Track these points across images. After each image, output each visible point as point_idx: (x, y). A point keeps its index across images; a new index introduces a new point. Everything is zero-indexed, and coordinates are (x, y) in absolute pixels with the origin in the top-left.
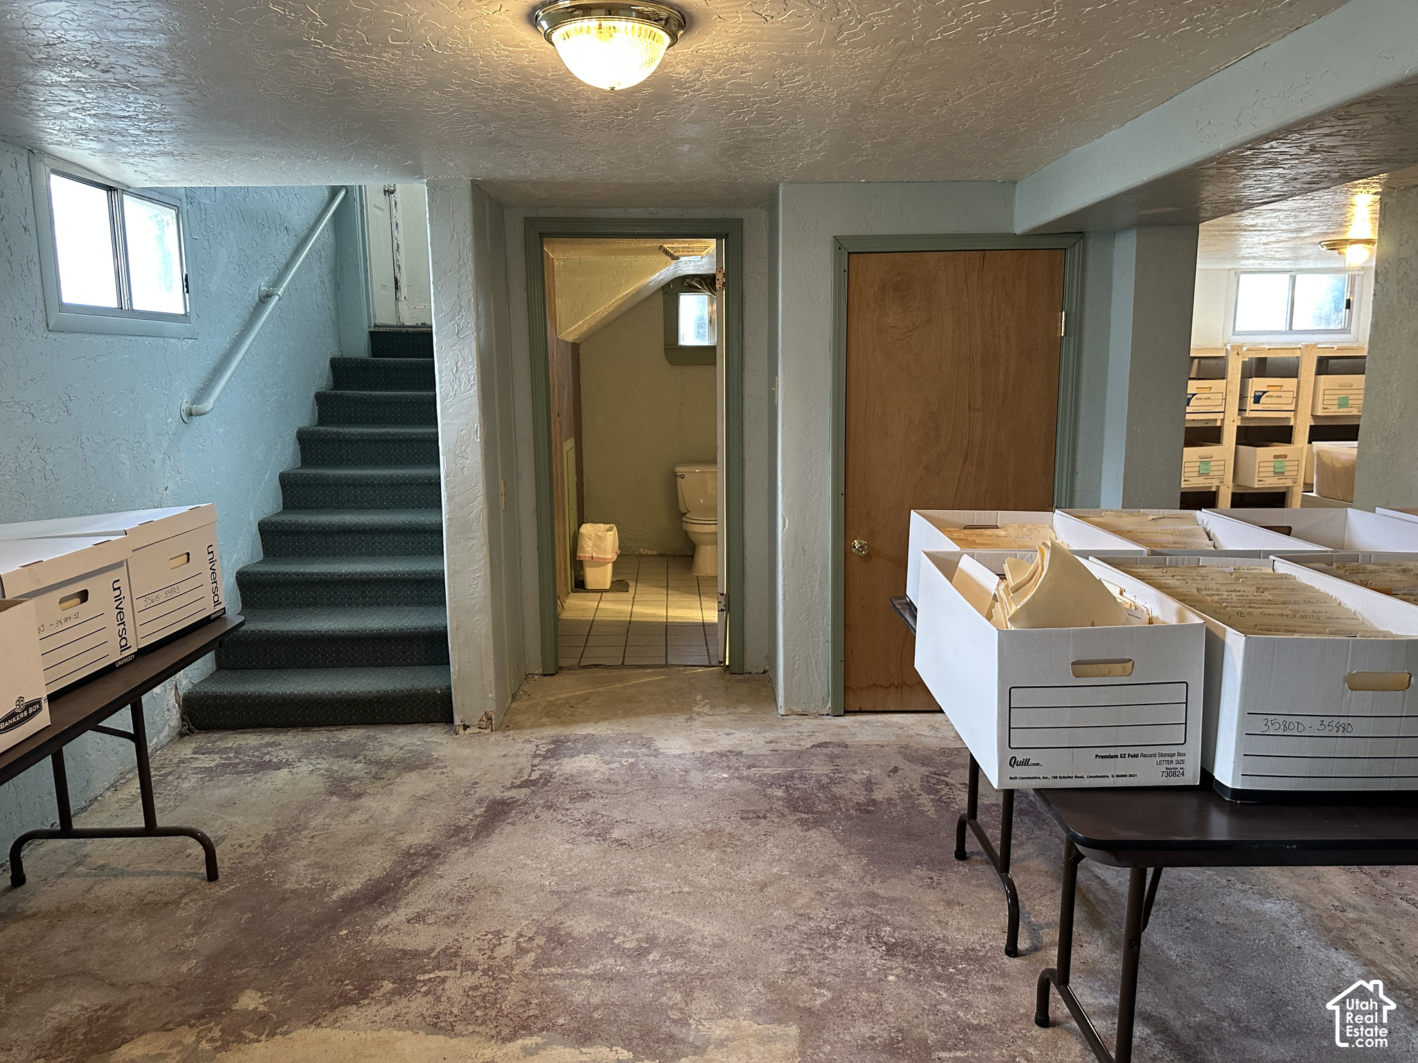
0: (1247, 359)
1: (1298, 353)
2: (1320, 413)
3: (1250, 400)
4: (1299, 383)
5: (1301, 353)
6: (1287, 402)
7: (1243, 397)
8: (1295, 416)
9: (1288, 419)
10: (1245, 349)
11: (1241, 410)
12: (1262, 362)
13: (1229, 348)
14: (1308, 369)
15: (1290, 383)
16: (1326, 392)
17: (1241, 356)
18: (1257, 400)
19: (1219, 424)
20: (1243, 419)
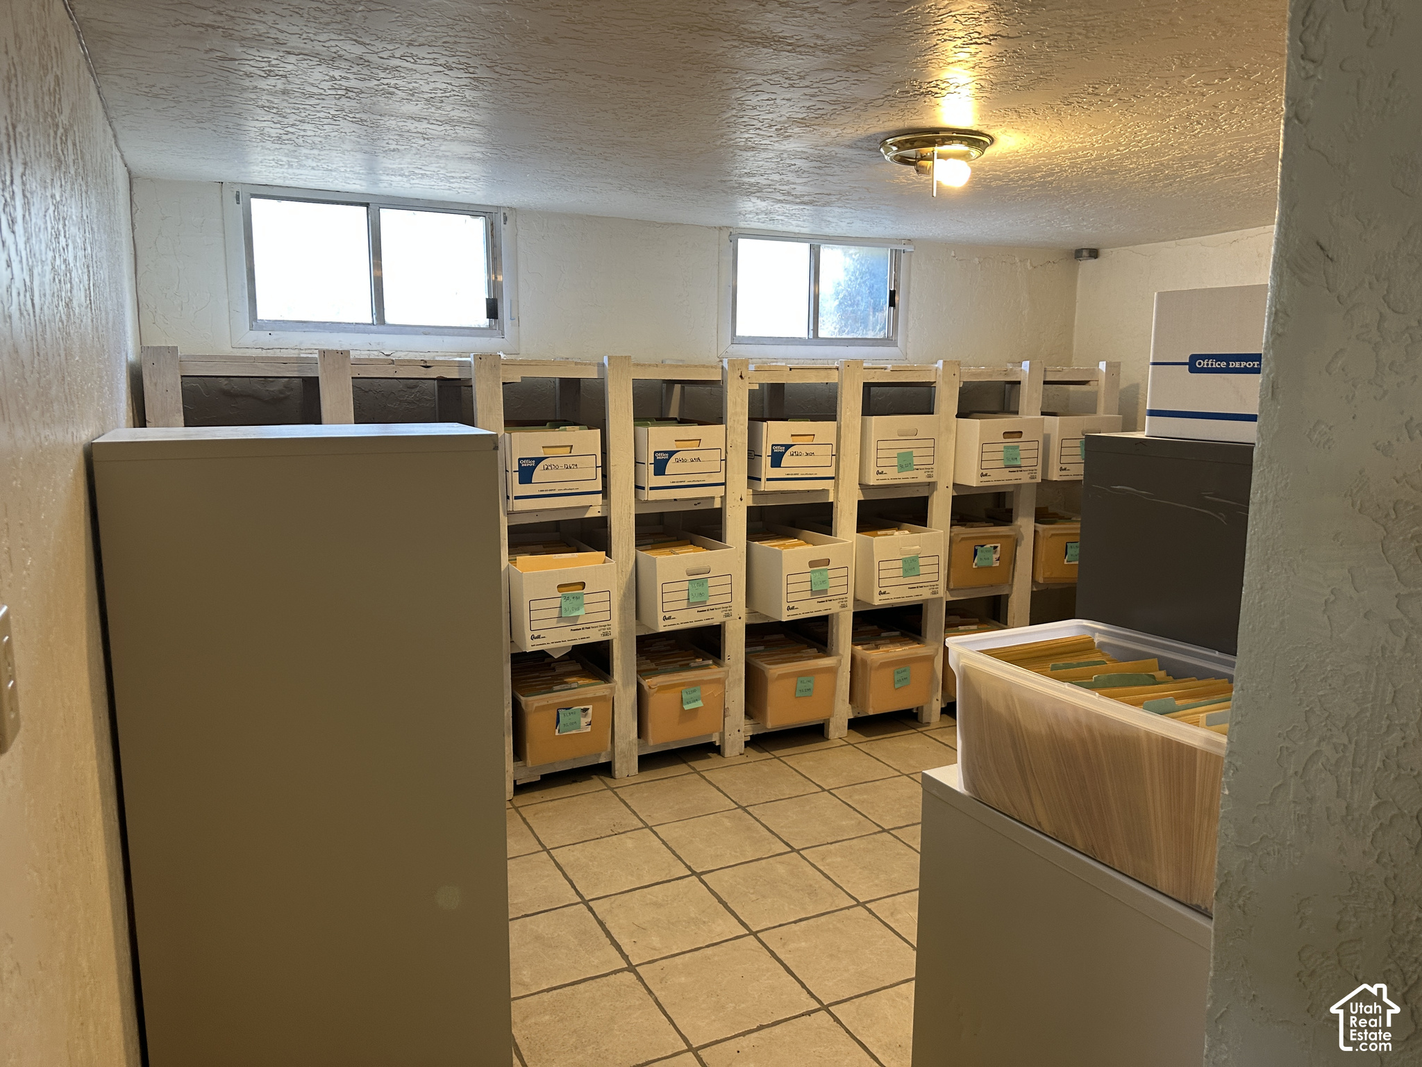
0: (757, 387)
1: (834, 378)
2: (873, 480)
3: (766, 461)
4: (839, 429)
5: (840, 377)
6: (821, 462)
7: (753, 455)
8: (837, 486)
9: (825, 491)
10: (752, 367)
11: (753, 478)
12: (777, 390)
13: (726, 365)
14: (851, 403)
15: (823, 429)
16: (881, 445)
17: (746, 379)
18: (776, 460)
19: (717, 504)
20: (756, 494)
